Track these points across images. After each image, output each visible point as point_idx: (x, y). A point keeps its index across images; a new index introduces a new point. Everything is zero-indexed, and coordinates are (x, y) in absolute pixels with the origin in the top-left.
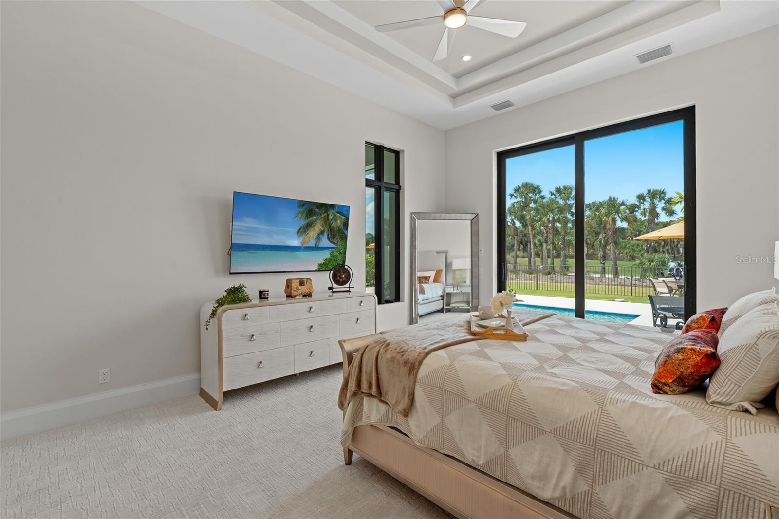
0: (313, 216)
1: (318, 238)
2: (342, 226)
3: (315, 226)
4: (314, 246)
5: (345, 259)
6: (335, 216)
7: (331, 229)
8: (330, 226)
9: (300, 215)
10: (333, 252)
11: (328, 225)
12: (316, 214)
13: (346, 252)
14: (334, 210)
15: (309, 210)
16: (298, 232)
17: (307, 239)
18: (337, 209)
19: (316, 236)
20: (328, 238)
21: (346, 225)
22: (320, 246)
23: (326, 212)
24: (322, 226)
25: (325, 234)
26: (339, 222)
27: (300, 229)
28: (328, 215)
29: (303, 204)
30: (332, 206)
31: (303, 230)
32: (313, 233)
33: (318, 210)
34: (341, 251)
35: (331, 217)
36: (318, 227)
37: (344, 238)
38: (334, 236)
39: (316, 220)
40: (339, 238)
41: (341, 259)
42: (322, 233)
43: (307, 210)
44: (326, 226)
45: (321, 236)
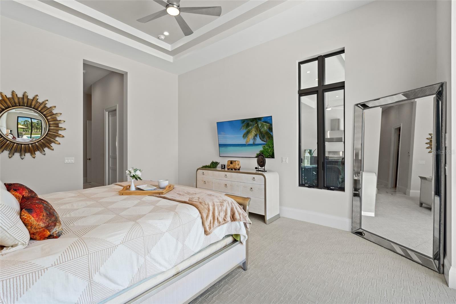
0: (250, 127)
1: (254, 139)
2: (268, 130)
3: (251, 132)
4: (252, 143)
5: (274, 150)
6: (262, 124)
7: (261, 133)
8: (260, 131)
9: (243, 127)
10: (265, 147)
11: (259, 130)
12: (251, 125)
13: (273, 146)
14: (261, 121)
15: (247, 124)
16: (243, 137)
17: (249, 140)
18: (263, 120)
19: (253, 138)
20: (260, 138)
21: (271, 129)
22: (256, 143)
23: (257, 123)
24: (256, 132)
25: (258, 136)
26: (265, 127)
27: (244, 135)
28: (258, 125)
29: (243, 121)
30: (260, 119)
31: (246, 135)
32: (251, 136)
33: (252, 123)
34: (270, 146)
35: (260, 126)
36: (253, 133)
37: (271, 137)
38: (263, 137)
39: (252, 129)
40: (267, 138)
41: (271, 151)
42: (256, 135)
43: (246, 124)
44: (258, 131)
45: (255, 137)
